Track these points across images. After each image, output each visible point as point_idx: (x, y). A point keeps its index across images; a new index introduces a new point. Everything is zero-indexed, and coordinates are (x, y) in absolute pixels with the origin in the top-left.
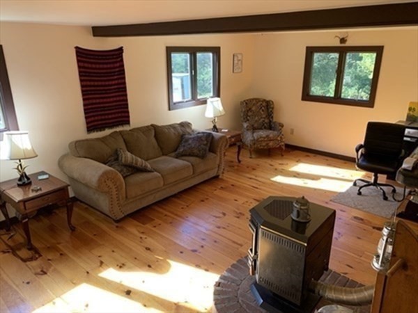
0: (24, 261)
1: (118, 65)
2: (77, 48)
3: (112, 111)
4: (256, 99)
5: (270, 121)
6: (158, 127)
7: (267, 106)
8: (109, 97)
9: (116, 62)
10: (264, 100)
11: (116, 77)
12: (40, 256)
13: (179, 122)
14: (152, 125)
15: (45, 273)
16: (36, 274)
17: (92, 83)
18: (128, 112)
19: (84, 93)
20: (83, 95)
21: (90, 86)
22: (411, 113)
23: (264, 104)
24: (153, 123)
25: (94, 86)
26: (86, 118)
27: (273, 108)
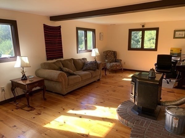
0: (28, 111)
1: (59, 33)
2: (44, 24)
3: (56, 52)
4: (109, 51)
5: (116, 59)
6: (74, 59)
7: (114, 53)
8: (55, 46)
9: (58, 32)
10: (113, 51)
11: (58, 38)
12: (35, 109)
13: (82, 58)
14: (72, 59)
15: (40, 114)
16: (36, 115)
17: (49, 40)
18: (62, 53)
19: (46, 43)
20: (46, 44)
21: (48, 41)
22: (172, 52)
23: (113, 53)
24: (72, 58)
25: (50, 41)
26: (47, 54)
27: (116, 54)
